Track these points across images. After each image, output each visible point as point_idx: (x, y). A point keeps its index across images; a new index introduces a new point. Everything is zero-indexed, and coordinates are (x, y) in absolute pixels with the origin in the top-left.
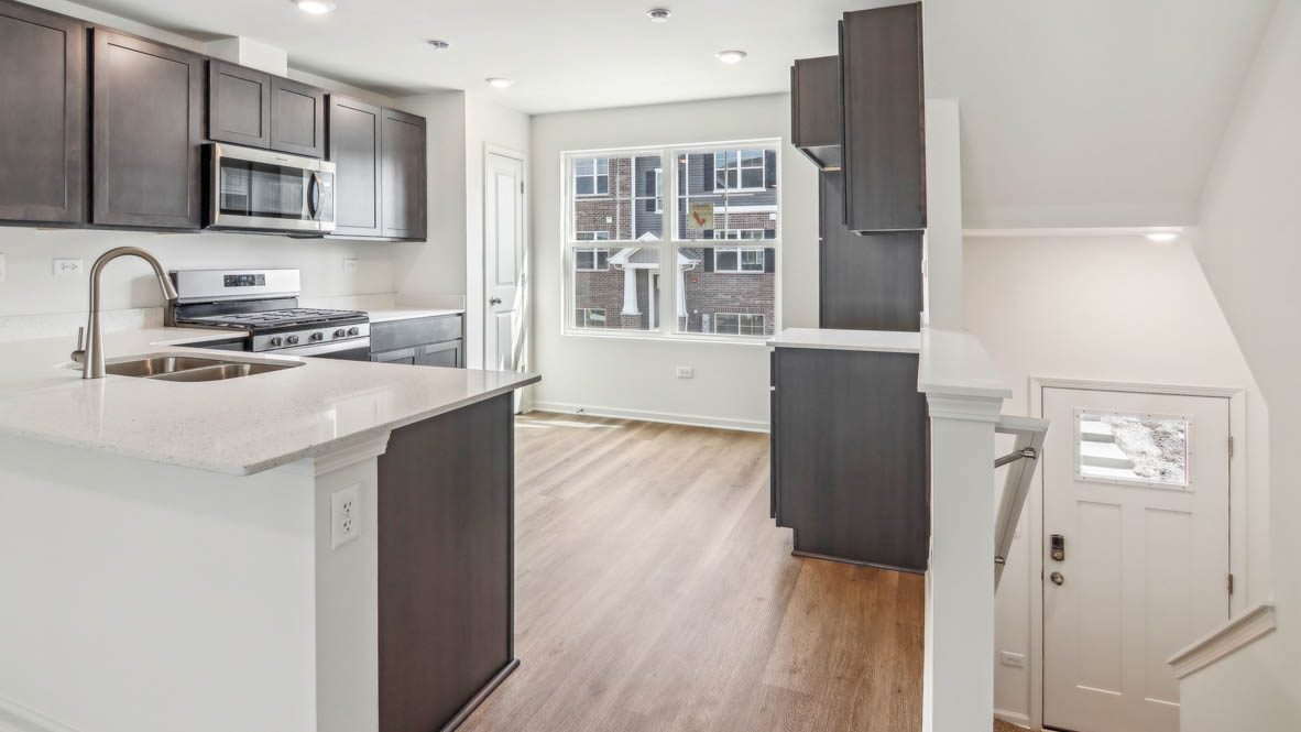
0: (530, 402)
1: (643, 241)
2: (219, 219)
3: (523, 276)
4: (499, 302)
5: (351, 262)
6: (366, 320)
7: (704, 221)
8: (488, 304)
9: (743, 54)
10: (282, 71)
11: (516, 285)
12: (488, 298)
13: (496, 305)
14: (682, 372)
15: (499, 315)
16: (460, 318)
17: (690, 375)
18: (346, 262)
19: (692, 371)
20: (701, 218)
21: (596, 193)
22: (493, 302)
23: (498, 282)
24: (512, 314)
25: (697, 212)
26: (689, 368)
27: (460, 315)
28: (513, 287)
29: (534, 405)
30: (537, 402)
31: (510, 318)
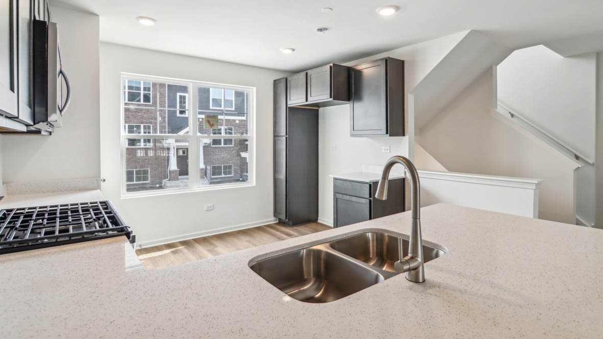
1: (180, 136)
7: (213, 125)
9: (294, 50)
14: (208, 208)
17: (212, 208)
19: (213, 205)
20: (211, 123)
21: (142, 102)
25: (209, 119)
26: (211, 205)
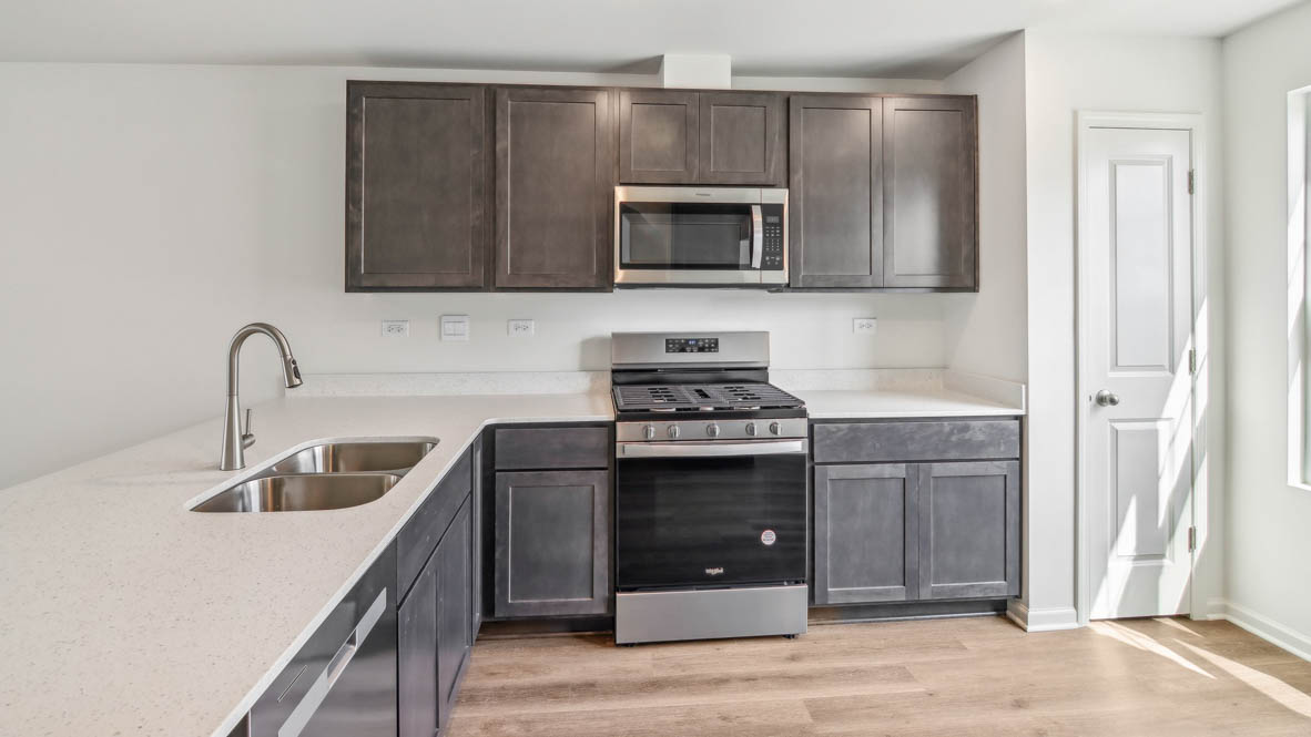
0: (1214, 602)
2: (620, 275)
3: (1192, 355)
4: (1113, 402)
5: (865, 322)
6: (802, 414)
8: (1086, 405)
10: (724, 82)
11: (1173, 369)
12: (1088, 390)
13: (1109, 407)
15: (1118, 426)
16: (1017, 422)
18: (857, 322)
22: (1101, 400)
23: (1116, 365)
24: (1161, 425)
27: (1017, 418)
28: (1168, 374)
29: (1225, 609)
30: (1232, 605)
31: (1154, 434)
